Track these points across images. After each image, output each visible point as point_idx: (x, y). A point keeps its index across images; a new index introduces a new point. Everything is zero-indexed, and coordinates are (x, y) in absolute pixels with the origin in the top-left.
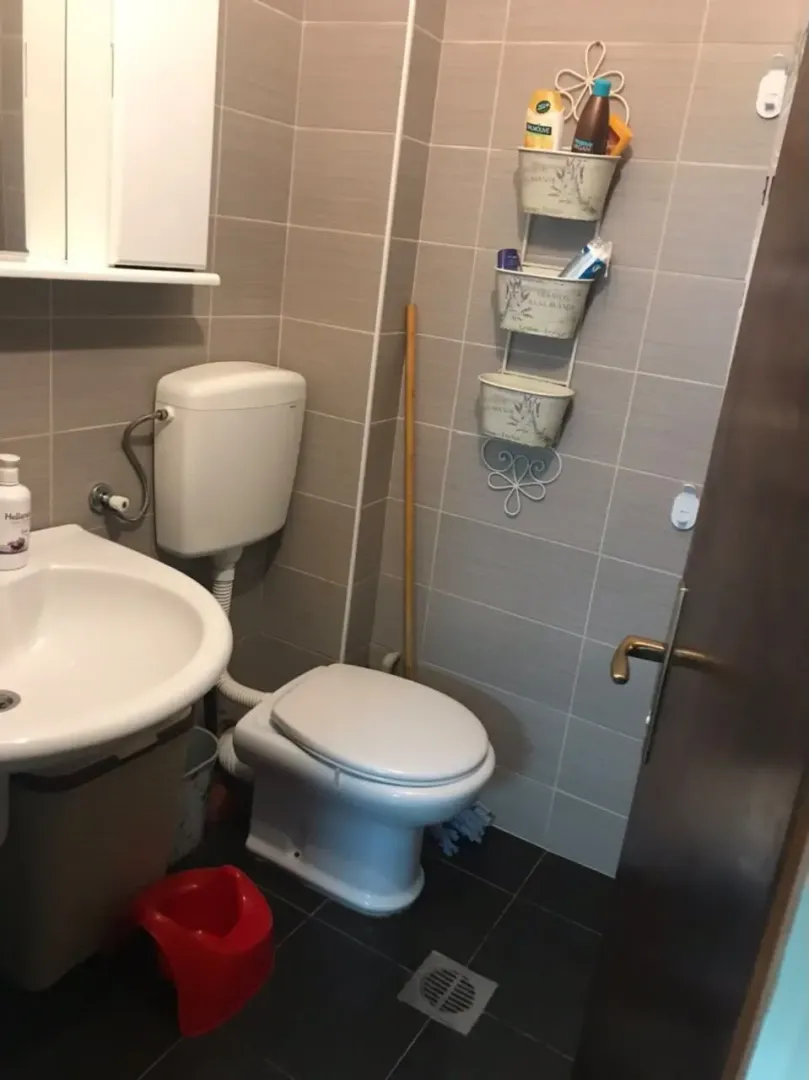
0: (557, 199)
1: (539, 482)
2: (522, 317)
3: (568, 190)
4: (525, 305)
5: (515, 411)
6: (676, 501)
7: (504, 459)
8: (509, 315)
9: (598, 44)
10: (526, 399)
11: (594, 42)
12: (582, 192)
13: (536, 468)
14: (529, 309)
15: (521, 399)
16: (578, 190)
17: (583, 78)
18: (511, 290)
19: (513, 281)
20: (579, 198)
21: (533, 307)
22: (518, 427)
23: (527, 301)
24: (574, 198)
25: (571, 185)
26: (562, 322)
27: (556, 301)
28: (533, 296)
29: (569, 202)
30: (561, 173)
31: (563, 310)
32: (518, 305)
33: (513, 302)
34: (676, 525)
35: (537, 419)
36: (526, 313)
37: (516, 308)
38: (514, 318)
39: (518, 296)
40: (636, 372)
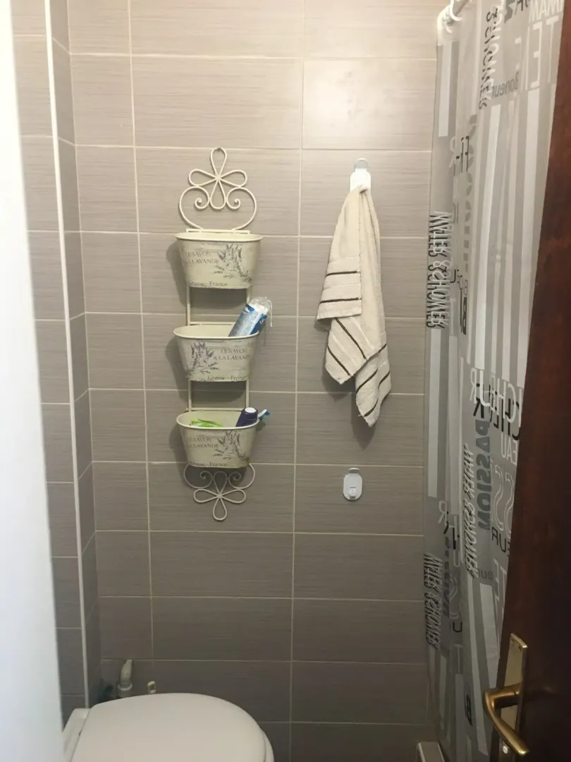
0: (222, 275)
1: (239, 489)
2: (209, 370)
3: (231, 267)
4: (211, 361)
5: (220, 444)
6: (345, 479)
7: (205, 477)
8: (198, 369)
9: (219, 150)
10: (227, 433)
11: (216, 148)
12: (241, 268)
13: (234, 478)
14: (215, 363)
15: (223, 434)
16: (238, 267)
17: (213, 176)
18: (196, 351)
19: (197, 344)
20: (240, 273)
21: (218, 361)
22: (224, 456)
23: (212, 357)
24: (236, 273)
25: (232, 263)
26: (244, 369)
27: (238, 354)
28: (216, 353)
29: (232, 276)
30: (223, 255)
31: (243, 360)
32: (205, 362)
33: (201, 360)
34: (348, 498)
35: (238, 447)
36: (212, 367)
37: (203, 364)
38: (202, 372)
39: (204, 354)
40: (297, 392)
